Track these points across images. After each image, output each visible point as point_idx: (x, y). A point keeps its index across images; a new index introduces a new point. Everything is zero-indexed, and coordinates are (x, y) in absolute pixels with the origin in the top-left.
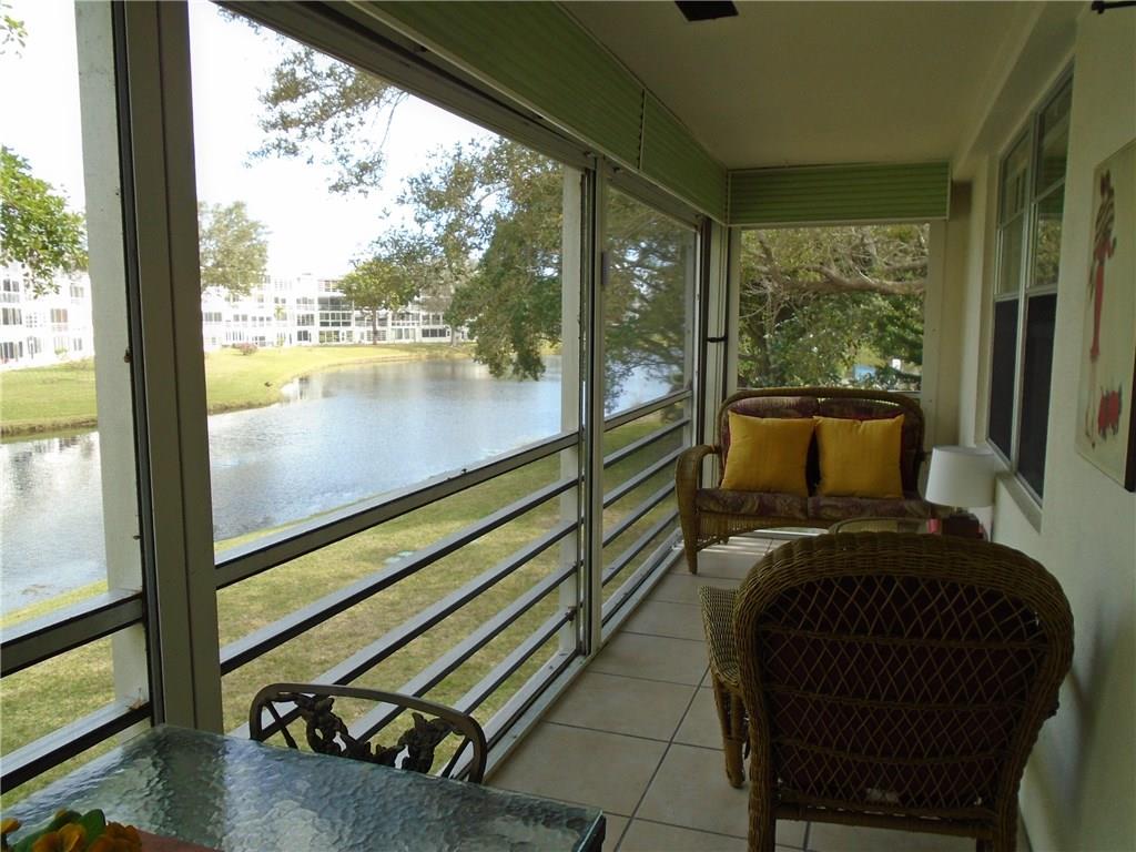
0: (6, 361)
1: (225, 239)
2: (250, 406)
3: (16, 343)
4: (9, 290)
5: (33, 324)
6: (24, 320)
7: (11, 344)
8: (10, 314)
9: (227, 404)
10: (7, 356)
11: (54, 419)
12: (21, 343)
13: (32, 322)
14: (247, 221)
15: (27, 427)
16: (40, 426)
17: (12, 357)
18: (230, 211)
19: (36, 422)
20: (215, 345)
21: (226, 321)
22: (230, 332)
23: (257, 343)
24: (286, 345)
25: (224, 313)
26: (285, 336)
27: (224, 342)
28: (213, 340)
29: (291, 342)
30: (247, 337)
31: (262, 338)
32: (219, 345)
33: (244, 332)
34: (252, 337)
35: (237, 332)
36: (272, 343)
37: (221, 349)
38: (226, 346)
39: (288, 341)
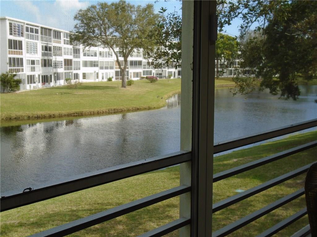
0: (44, 84)
1: (143, 24)
2: (149, 108)
3: (49, 75)
4: (47, 51)
5: (57, 66)
6: (53, 65)
7: (47, 76)
8: (47, 62)
9: (138, 107)
10: (45, 82)
11: (60, 111)
12: (51, 76)
13: (56, 66)
14: (153, 14)
15: (48, 115)
16: (54, 115)
17: (47, 82)
18: (145, 10)
19: (52, 112)
20: (138, 77)
21: (144, 65)
22: (145, 71)
23: (158, 77)
24: (172, 78)
25: (143, 61)
26: (172, 73)
27: (142, 76)
28: (137, 75)
29: (174, 76)
30: (154, 73)
31: (161, 74)
32: (140, 77)
33: (152, 71)
34: (156, 74)
35: (148, 71)
36: (165, 77)
37: (140, 79)
38: (143, 78)
39: (173, 75)
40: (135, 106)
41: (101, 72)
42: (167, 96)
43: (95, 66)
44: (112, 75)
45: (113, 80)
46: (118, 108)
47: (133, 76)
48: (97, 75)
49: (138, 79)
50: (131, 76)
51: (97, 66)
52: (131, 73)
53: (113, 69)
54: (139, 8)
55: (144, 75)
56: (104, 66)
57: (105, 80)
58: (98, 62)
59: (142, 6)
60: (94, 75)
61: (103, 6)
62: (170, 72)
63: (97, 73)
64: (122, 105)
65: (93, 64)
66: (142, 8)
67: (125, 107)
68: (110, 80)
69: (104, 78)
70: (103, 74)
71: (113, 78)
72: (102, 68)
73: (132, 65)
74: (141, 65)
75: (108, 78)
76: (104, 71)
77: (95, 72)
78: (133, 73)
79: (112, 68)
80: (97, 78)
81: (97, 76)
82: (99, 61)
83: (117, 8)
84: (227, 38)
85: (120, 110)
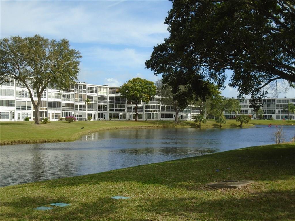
14: (68, 50)
20: (57, 118)
21: (63, 107)
22: (64, 112)
23: (77, 118)
24: (92, 120)
25: (62, 102)
26: (92, 115)
27: (61, 117)
28: (56, 116)
29: (95, 118)
30: (73, 115)
31: (81, 116)
32: (59, 118)
33: (71, 112)
34: (76, 115)
35: (68, 112)
36: (85, 118)
37: (59, 121)
38: (62, 119)
39: (93, 118)
40: (42, 139)
41: (17, 112)
42: (82, 133)
43: (11, 105)
44: (30, 115)
45: (31, 120)
46: (22, 140)
47: (52, 117)
48: (13, 114)
49: (57, 120)
50: (49, 117)
51: (14, 105)
52: (49, 114)
53: (31, 109)
54: (53, 43)
55: (63, 116)
56: (21, 106)
57: (22, 120)
58: (14, 101)
59: (56, 41)
60: (10, 115)
61: (17, 40)
62: (90, 114)
63: (13, 113)
64: (28, 138)
65: (9, 103)
66: (56, 43)
67: (31, 140)
68: (27, 120)
69: (21, 118)
70: (19, 113)
71: (30, 118)
72: (18, 108)
73: (51, 106)
74: (60, 106)
75: (25, 118)
76: (21, 111)
77: (11, 111)
78: (52, 113)
79: (29, 108)
80: (13, 118)
81: (13, 116)
82: (16, 100)
83: (30, 42)
84: (145, 83)
85: (25, 142)
